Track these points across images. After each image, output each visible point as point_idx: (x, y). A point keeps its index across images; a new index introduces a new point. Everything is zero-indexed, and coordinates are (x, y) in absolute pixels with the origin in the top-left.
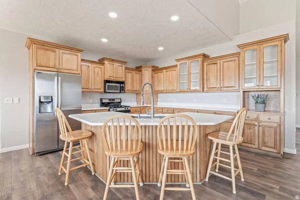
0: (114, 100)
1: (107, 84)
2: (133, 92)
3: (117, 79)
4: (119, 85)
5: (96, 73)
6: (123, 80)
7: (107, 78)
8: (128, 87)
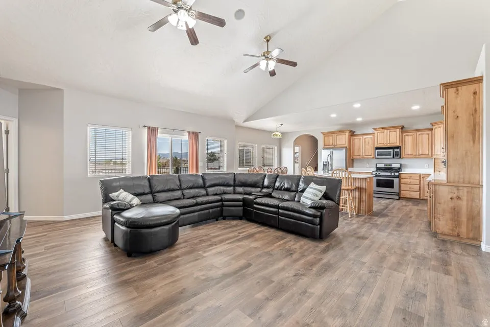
0: (391, 165)
1: (377, 151)
2: (416, 156)
3: (389, 145)
4: (392, 150)
5: (367, 143)
6: (398, 144)
7: (377, 145)
8: (408, 149)
